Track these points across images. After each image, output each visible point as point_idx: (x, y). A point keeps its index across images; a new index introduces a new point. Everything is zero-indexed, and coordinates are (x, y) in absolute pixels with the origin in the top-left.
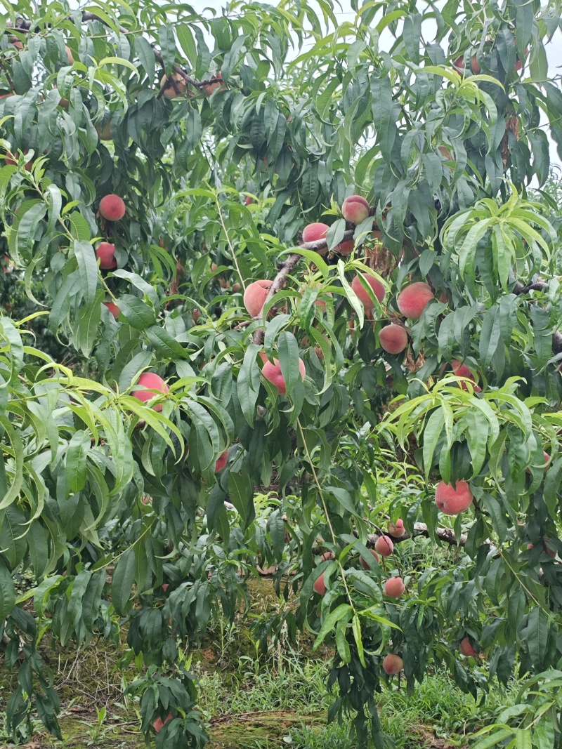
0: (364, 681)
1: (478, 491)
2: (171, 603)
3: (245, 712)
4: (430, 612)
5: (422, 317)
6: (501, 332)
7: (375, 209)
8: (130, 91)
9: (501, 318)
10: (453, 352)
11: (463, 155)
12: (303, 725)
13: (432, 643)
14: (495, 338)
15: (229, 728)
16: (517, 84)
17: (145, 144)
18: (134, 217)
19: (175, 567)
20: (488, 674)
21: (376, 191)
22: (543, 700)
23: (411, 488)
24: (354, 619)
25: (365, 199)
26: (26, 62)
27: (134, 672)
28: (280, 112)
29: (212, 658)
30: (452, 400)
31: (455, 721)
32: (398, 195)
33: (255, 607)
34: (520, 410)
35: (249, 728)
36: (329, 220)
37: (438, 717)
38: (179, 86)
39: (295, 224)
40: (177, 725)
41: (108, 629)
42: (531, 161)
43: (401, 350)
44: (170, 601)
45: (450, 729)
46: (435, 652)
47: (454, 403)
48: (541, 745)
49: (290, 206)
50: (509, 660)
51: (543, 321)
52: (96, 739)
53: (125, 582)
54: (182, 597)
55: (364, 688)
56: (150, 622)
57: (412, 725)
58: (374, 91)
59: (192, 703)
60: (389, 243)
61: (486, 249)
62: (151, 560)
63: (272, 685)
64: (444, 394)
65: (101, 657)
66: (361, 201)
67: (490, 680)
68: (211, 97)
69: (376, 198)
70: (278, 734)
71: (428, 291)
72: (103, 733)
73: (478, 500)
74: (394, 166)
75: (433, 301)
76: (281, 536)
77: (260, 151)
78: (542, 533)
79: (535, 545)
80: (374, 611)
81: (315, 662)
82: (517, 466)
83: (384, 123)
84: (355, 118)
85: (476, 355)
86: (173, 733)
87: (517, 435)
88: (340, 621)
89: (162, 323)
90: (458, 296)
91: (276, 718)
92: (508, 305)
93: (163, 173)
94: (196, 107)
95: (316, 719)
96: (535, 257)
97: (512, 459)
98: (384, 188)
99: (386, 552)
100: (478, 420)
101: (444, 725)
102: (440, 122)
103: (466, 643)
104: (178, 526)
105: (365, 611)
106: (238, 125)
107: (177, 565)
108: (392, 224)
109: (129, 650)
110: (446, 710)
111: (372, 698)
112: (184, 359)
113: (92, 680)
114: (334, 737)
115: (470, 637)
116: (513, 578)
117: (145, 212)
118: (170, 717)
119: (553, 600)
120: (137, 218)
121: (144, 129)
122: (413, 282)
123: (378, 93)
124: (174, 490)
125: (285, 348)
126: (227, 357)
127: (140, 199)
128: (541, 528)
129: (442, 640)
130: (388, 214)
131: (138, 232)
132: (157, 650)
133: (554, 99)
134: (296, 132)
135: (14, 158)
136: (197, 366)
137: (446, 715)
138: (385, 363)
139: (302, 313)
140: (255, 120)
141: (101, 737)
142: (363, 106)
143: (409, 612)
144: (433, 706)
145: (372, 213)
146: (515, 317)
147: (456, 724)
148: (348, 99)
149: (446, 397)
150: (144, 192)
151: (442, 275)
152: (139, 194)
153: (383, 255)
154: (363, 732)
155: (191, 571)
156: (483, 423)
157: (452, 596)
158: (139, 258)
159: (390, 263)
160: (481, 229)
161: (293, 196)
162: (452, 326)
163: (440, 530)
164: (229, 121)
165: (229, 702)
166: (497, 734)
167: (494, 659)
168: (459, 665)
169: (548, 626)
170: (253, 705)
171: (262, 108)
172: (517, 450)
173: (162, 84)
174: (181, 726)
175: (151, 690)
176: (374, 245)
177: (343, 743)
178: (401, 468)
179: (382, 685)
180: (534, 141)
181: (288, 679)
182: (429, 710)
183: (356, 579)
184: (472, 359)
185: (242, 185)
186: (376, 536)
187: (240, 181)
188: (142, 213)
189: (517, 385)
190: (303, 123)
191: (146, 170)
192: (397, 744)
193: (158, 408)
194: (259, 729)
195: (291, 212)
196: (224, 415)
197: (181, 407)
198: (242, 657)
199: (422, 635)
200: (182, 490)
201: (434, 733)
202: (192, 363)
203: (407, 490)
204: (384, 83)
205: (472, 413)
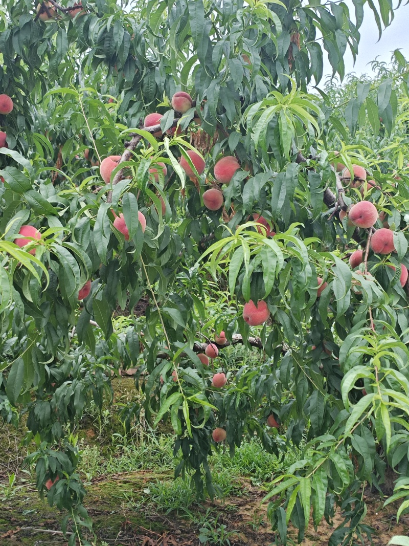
0: (200, 448)
1: (273, 308)
2: (56, 397)
3: (117, 473)
4: (245, 397)
5: (231, 181)
6: (287, 191)
7: (196, 102)
8: (14, 15)
9: (287, 180)
10: (254, 208)
11: (258, 59)
12: (157, 480)
13: (246, 419)
14: (283, 195)
15: (105, 485)
16: (298, 8)
17: (27, 57)
18: (20, 111)
19: (60, 371)
20: (285, 440)
21: (196, 88)
22: (320, 457)
23: (232, 309)
24: (184, 403)
25: (188, 95)
27: (36, 447)
28: (125, 30)
29: (93, 435)
30: (250, 240)
31: (265, 474)
32: (212, 91)
33: (123, 398)
34: (300, 247)
35: (119, 484)
36: (162, 111)
37: (254, 471)
38: (51, 12)
39: (139, 115)
40: (62, 485)
41: (10, 417)
42: (310, 66)
43: (219, 207)
44: (56, 395)
45: (262, 480)
46: (249, 425)
47: (251, 243)
48: (318, 488)
49: (135, 102)
50: (300, 429)
51: (317, 182)
52: (8, 496)
53: (17, 381)
54: (64, 392)
55: (200, 453)
56: (42, 411)
57: (235, 478)
58: (191, 10)
59: (73, 468)
60: (207, 127)
61: (274, 129)
62: (36, 365)
63: (136, 453)
64: (245, 237)
65: (12, 438)
66: (185, 96)
67: (287, 443)
68: (74, 19)
69: (196, 93)
70: (140, 488)
71: (236, 163)
72: (13, 492)
73: (273, 315)
74: (208, 69)
75: (239, 170)
76: (137, 346)
77: (111, 60)
78: (322, 338)
79: (317, 347)
80: (199, 397)
81: (166, 436)
82: (298, 288)
83: (199, 35)
84: (178, 32)
85: (270, 210)
86: (60, 490)
87: (298, 265)
88: (174, 404)
89: (37, 188)
90: (257, 166)
91: (138, 476)
92: (291, 171)
93: (41, 78)
94: (63, 27)
95: (167, 476)
96: (310, 135)
97: (295, 283)
98: (201, 86)
99: (213, 355)
100: (269, 255)
101: (258, 477)
102: (240, 34)
103: (271, 418)
104: (55, 340)
105: (192, 397)
106: (95, 40)
107: (61, 369)
108: (208, 113)
109: (30, 432)
110: (259, 466)
111: (206, 460)
112: (54, 215)
113: (5, 454)
114: (179, 489)
115: (274, 413)
116: (300, 370)
117: (29, 108)
118: (57, 479)
119: (330, 385)
120: (22, 112)
121: (25, 44)
122: (225, 156)
123: (194, 12)
124: (51, 313)
125: (128, 204)
126: (86, 212)
127: (25, 99)
128: (321, 335)
129: (254, 417)
130: (205, 106)
131: (24, 123)
132: (48, 431)
133: (326, 20)
134: (137, 45)
136: (64, 220)
137: (259, 469)
138: (208, 218)
139: (139, 178)
140: (107, 37)
141: (12, 495)
142: (184, 23)
143: (229, 398)
144: (250, 463)
145: (194, 105)
146: (297, 180)
147: (266, 476)
148: (173, 18)
149: (245, 239)
150: (27, 92)
151: (245, 150)
152: (23, 94)
153: (204, 137)
154: (200, 484)
155: (71, 373)
156: (272, 257)
157: (258, 385)
158: (25, 142)
159: (209, 143)
160: (270, 113)
161: (138, 93)
162: (252, 186)
163: (251, 339)
164: (88, 37)
165: (105, 466)
166: (286, 482)
167: (290, 428)
168: (266, 434)
169: (324, 403)
170: (123, 468)
171: (112, 27)
172: (298, 277)
173: (38, 10)
174: (66, 485)
175: (43, 459)
176: (197, 130)
177: (186, 492)
178: (225, 296)
179: (213, 450)
180: (312, 51)
181: (148, 448)
182: (247, 466)
183: (185, 374)
184: (268, 212)
185: (105, 90)
186: (206, 344)
187: (104, 87)
188: (26, 109)
189: (298, 229)
190: (143, 39)
191: (28, 76)
192: (224, 491)
193: (32, 251)
194: (127, 484)
195: (136, 106)
196: (84, 256)
197: (52, 250)
198: (115, 434)
199: (239, 413)
200: (57, 313)
201: (251, 482)
202: (60, 218)
203: (229, 311)
204: (198, 5)
205: (265, 250)
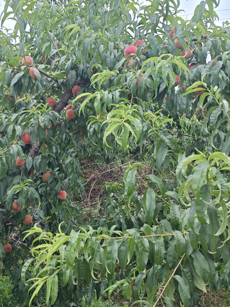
26: (205, 51)
135: (208, 89)
